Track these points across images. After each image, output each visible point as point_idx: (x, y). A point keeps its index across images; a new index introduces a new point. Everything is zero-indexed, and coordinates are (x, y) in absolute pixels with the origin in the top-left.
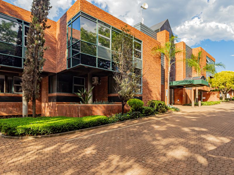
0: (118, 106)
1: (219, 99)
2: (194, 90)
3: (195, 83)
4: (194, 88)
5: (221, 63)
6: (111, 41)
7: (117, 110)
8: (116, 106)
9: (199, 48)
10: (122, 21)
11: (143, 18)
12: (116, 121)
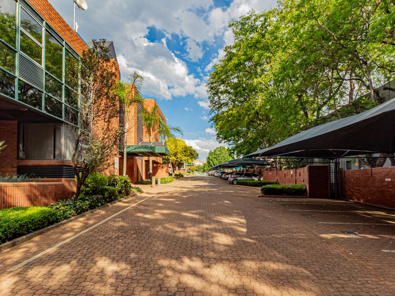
0: (56, 185)
1: (168, 174)
2: (146, 161)
3: (157, 151)
4: (146, 158)
5: (179, 127)
6: (43, 51)
7: (54, 193)
8: (52, 185)
9: (152, 101)
10: (64, 19)
11: (76, 23)
12: (70, 214)
